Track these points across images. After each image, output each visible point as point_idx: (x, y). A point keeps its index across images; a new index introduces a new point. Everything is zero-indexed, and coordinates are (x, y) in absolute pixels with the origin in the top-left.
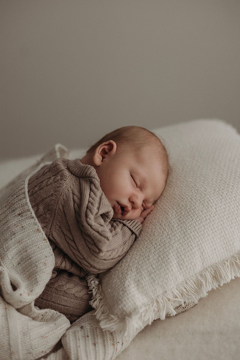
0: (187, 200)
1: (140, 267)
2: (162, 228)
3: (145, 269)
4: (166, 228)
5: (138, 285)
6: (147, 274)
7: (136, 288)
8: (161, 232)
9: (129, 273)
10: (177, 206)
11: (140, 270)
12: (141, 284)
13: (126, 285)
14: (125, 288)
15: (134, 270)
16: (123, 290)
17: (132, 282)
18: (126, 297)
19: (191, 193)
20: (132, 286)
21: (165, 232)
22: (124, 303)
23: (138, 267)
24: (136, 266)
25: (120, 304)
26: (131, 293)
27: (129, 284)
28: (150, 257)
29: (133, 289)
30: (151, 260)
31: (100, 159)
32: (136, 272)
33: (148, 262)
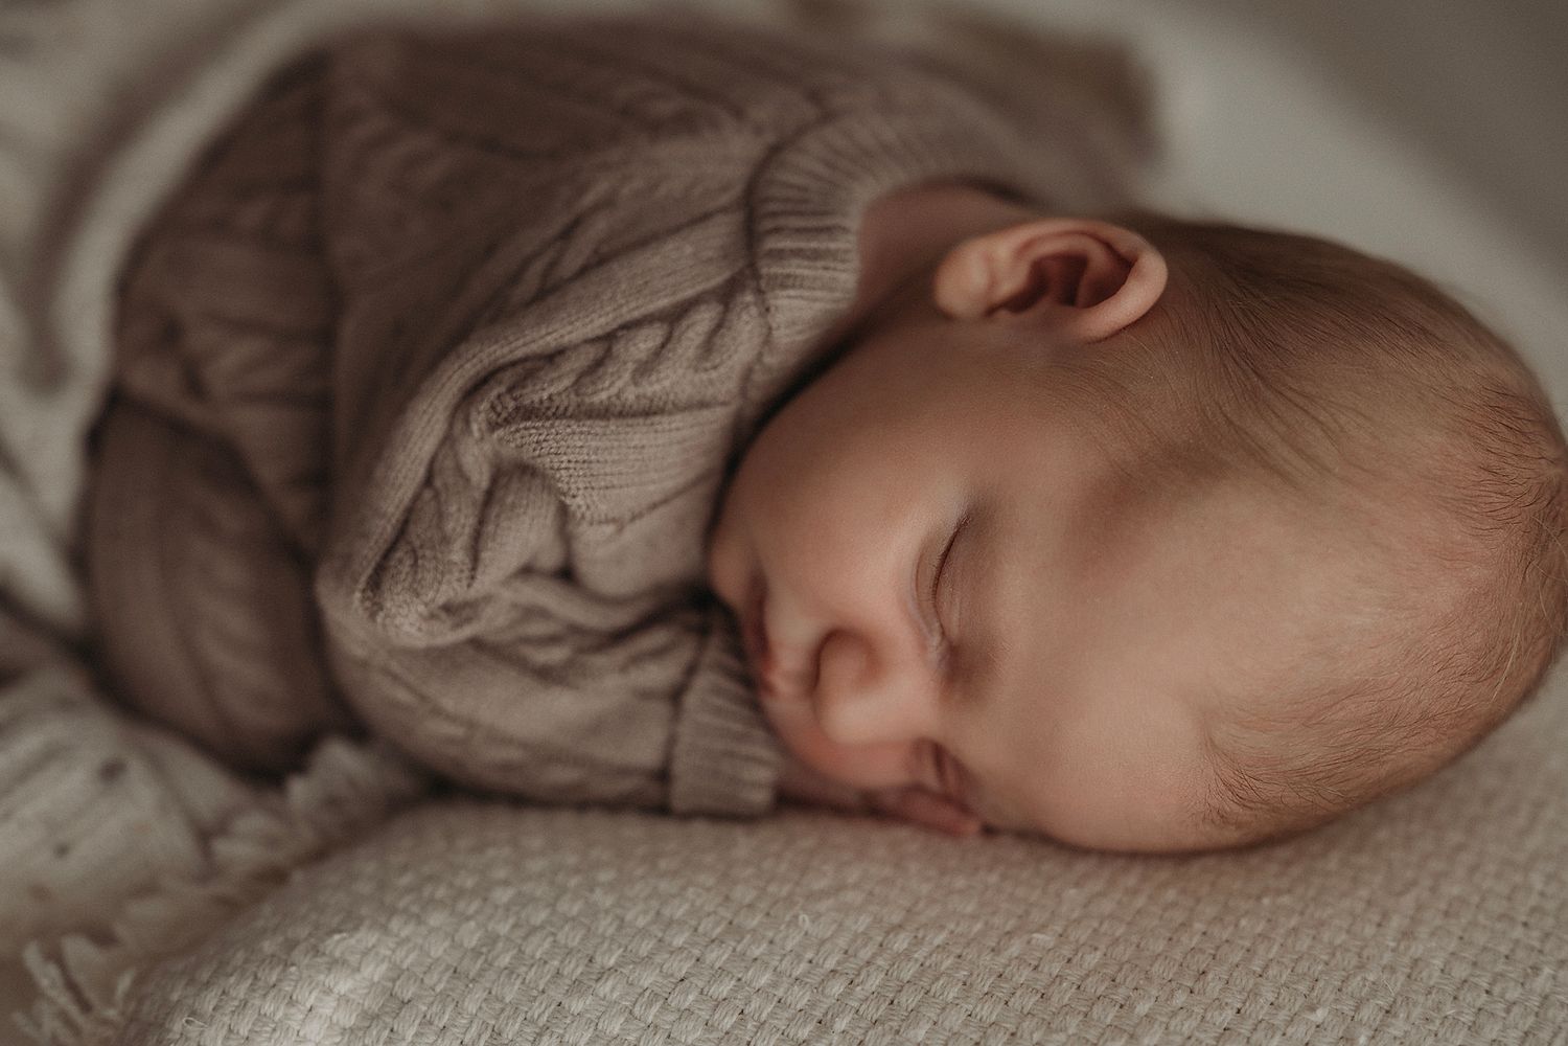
0: (1198, 1010)
1: (505, 960)
2: (865, 954)
3: (498, 1006)
4: (874, 981)
5: (375, 1017)
6: (474, 1030)
7: (348, 1019)
8: (830, 964)
9: (436, 919)
10: (1110, 971)
11: (482, 972)
12: (386, 1033)
13: (336, 944)
14: (316, 951)
15: (470, 935)
16: (291, 945)
17: (374, 971)
18: (252, 989)
19: (1283, 1015)
20: (344, 985)
21: (837, 988)
22: (209, 1001)
23: (500, 945)
24: (504, 928)
25: (192, 981)
26: (291, 1002)
27: (353, 959)
28: (604, 988)
29: (327, 1008)
30: (576, 1005)
31: (993, 283)
32: (462, 958)
33: (556, 994)
